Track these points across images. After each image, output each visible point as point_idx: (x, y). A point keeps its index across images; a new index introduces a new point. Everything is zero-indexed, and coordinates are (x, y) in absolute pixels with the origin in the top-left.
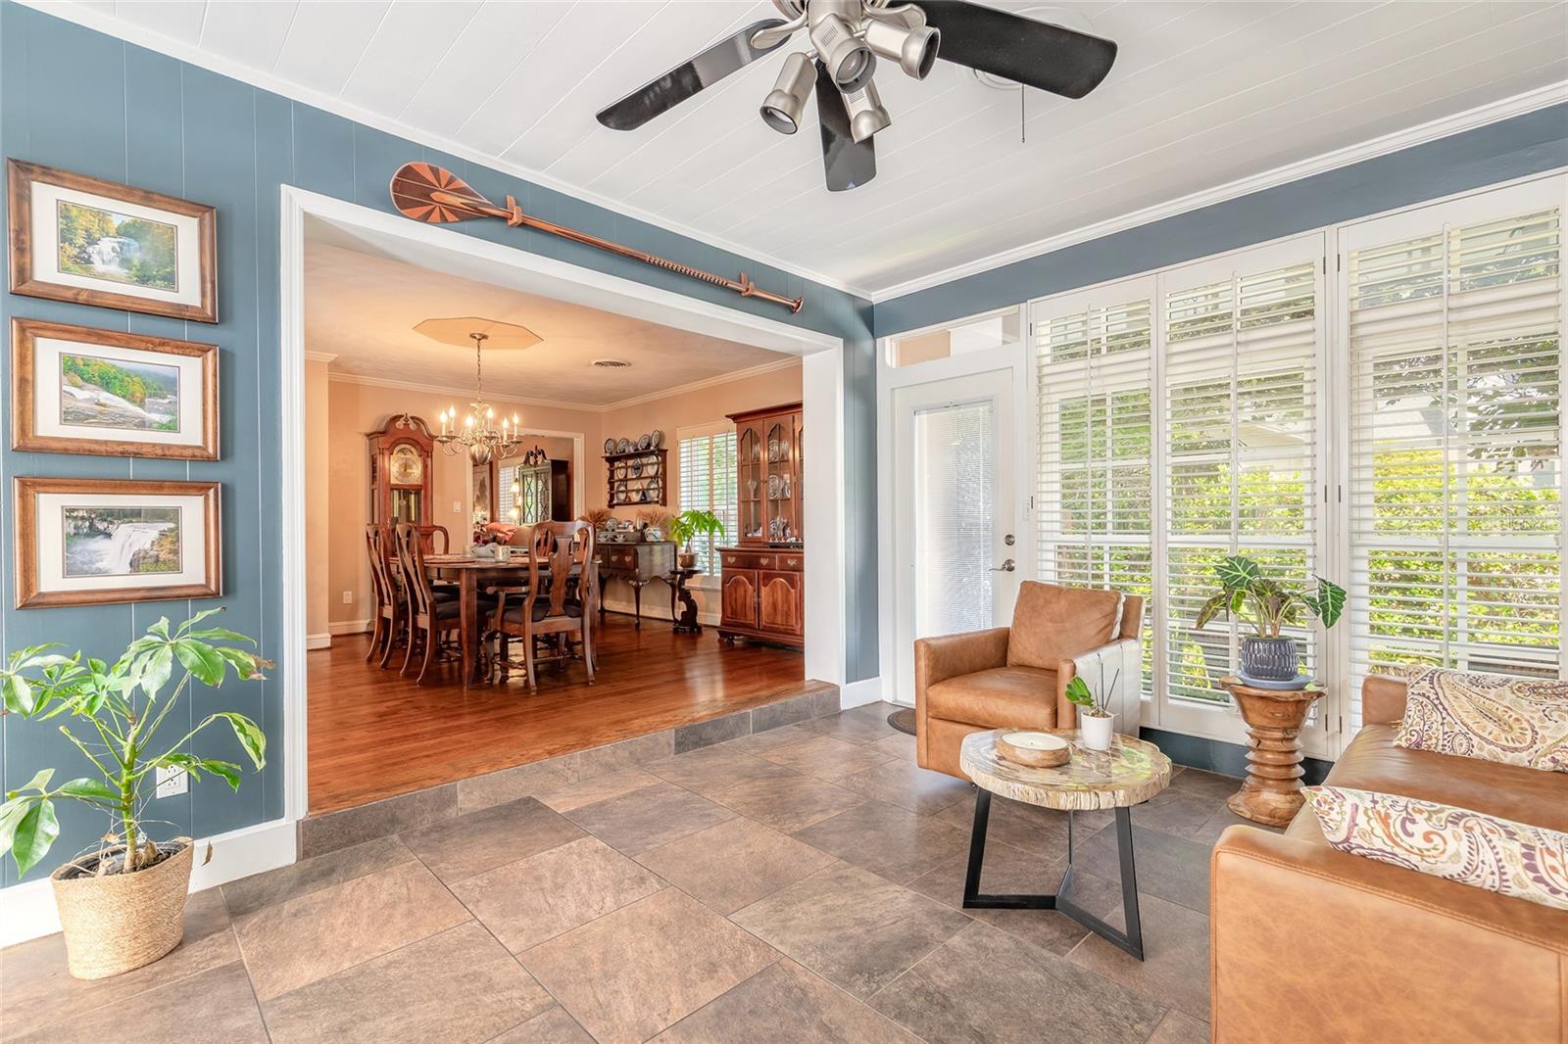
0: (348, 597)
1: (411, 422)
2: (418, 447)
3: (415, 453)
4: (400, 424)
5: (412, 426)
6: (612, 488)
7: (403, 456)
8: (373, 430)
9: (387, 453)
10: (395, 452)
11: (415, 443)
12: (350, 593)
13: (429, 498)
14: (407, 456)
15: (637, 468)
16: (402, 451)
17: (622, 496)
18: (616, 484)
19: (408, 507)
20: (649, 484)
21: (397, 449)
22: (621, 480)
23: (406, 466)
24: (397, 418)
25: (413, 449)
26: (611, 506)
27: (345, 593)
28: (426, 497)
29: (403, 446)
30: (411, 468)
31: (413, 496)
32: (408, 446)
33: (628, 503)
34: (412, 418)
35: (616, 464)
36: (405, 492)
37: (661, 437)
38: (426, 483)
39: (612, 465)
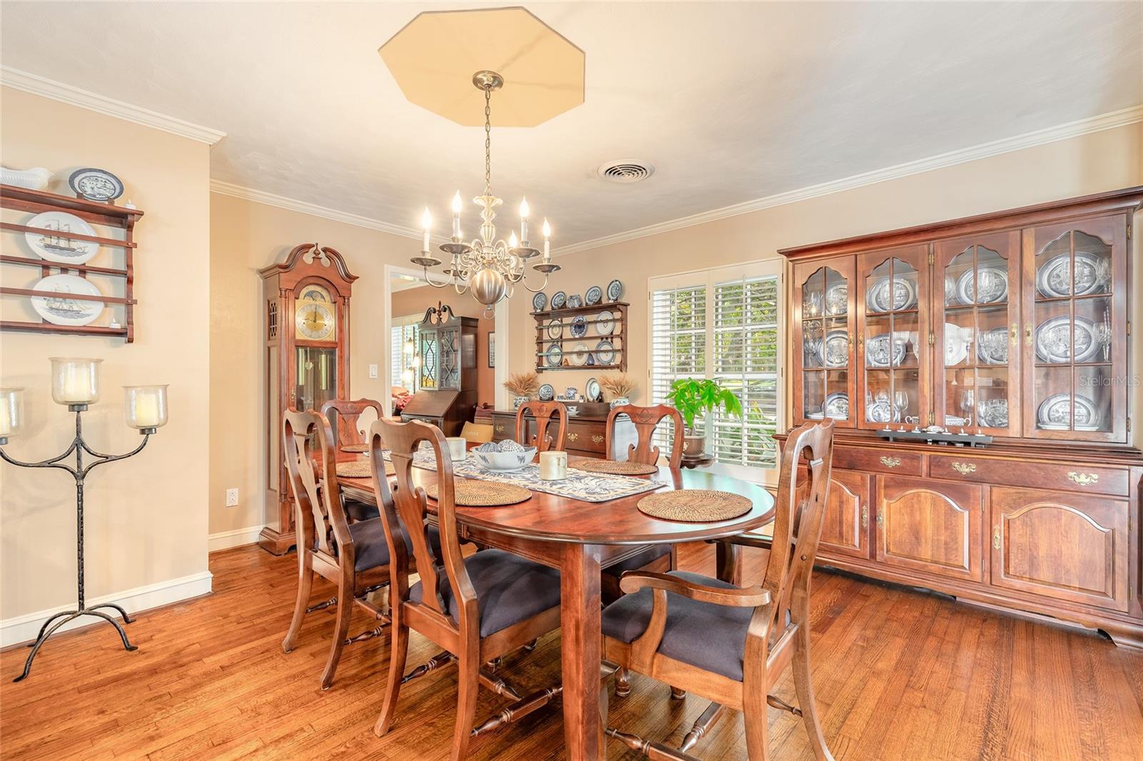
0: (233, 497)
1: (322, 255)
2: (332, 290)
3: (328, 298)
4: (308, 258)
5: (325, 261)
6: (540, 350)
7: (312, 302)
8: (271, 264)
9: (292, 296)
10: (302, 295)
11: (328, 284)
12: (236, 490)
13: (345, 360)
14: (317, 303)
15: (580, 327)
16: (310, 294)
17: (556, 360)
18: (546, 346)
19: (316, 370)
20: (599, 345)
21: (305, 291)
22: (553, 340)
23: (315, 317)
24: (306, 248)
25: (324, 293)
26: (540, 370)
27: (229, 491)
28: (341, 357)
29: (312, 288)
30: (322, 318)
31: (323, 356)
32: (318, 289)
33: (563, 366)
34: (325, 250)
35: (546, 322)
36: (313, 350)
37: (621, 289)
38: (341, 339)
39: (541, 323)
